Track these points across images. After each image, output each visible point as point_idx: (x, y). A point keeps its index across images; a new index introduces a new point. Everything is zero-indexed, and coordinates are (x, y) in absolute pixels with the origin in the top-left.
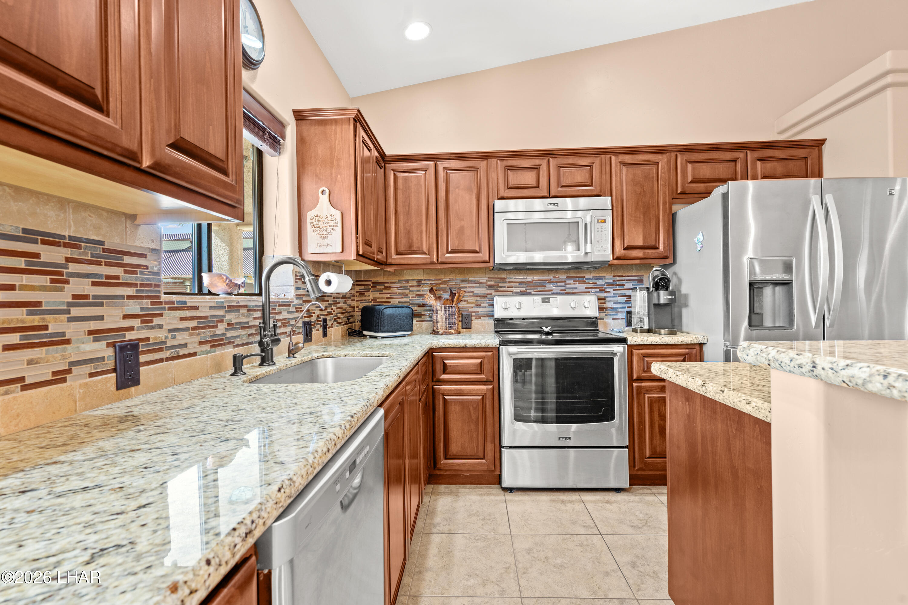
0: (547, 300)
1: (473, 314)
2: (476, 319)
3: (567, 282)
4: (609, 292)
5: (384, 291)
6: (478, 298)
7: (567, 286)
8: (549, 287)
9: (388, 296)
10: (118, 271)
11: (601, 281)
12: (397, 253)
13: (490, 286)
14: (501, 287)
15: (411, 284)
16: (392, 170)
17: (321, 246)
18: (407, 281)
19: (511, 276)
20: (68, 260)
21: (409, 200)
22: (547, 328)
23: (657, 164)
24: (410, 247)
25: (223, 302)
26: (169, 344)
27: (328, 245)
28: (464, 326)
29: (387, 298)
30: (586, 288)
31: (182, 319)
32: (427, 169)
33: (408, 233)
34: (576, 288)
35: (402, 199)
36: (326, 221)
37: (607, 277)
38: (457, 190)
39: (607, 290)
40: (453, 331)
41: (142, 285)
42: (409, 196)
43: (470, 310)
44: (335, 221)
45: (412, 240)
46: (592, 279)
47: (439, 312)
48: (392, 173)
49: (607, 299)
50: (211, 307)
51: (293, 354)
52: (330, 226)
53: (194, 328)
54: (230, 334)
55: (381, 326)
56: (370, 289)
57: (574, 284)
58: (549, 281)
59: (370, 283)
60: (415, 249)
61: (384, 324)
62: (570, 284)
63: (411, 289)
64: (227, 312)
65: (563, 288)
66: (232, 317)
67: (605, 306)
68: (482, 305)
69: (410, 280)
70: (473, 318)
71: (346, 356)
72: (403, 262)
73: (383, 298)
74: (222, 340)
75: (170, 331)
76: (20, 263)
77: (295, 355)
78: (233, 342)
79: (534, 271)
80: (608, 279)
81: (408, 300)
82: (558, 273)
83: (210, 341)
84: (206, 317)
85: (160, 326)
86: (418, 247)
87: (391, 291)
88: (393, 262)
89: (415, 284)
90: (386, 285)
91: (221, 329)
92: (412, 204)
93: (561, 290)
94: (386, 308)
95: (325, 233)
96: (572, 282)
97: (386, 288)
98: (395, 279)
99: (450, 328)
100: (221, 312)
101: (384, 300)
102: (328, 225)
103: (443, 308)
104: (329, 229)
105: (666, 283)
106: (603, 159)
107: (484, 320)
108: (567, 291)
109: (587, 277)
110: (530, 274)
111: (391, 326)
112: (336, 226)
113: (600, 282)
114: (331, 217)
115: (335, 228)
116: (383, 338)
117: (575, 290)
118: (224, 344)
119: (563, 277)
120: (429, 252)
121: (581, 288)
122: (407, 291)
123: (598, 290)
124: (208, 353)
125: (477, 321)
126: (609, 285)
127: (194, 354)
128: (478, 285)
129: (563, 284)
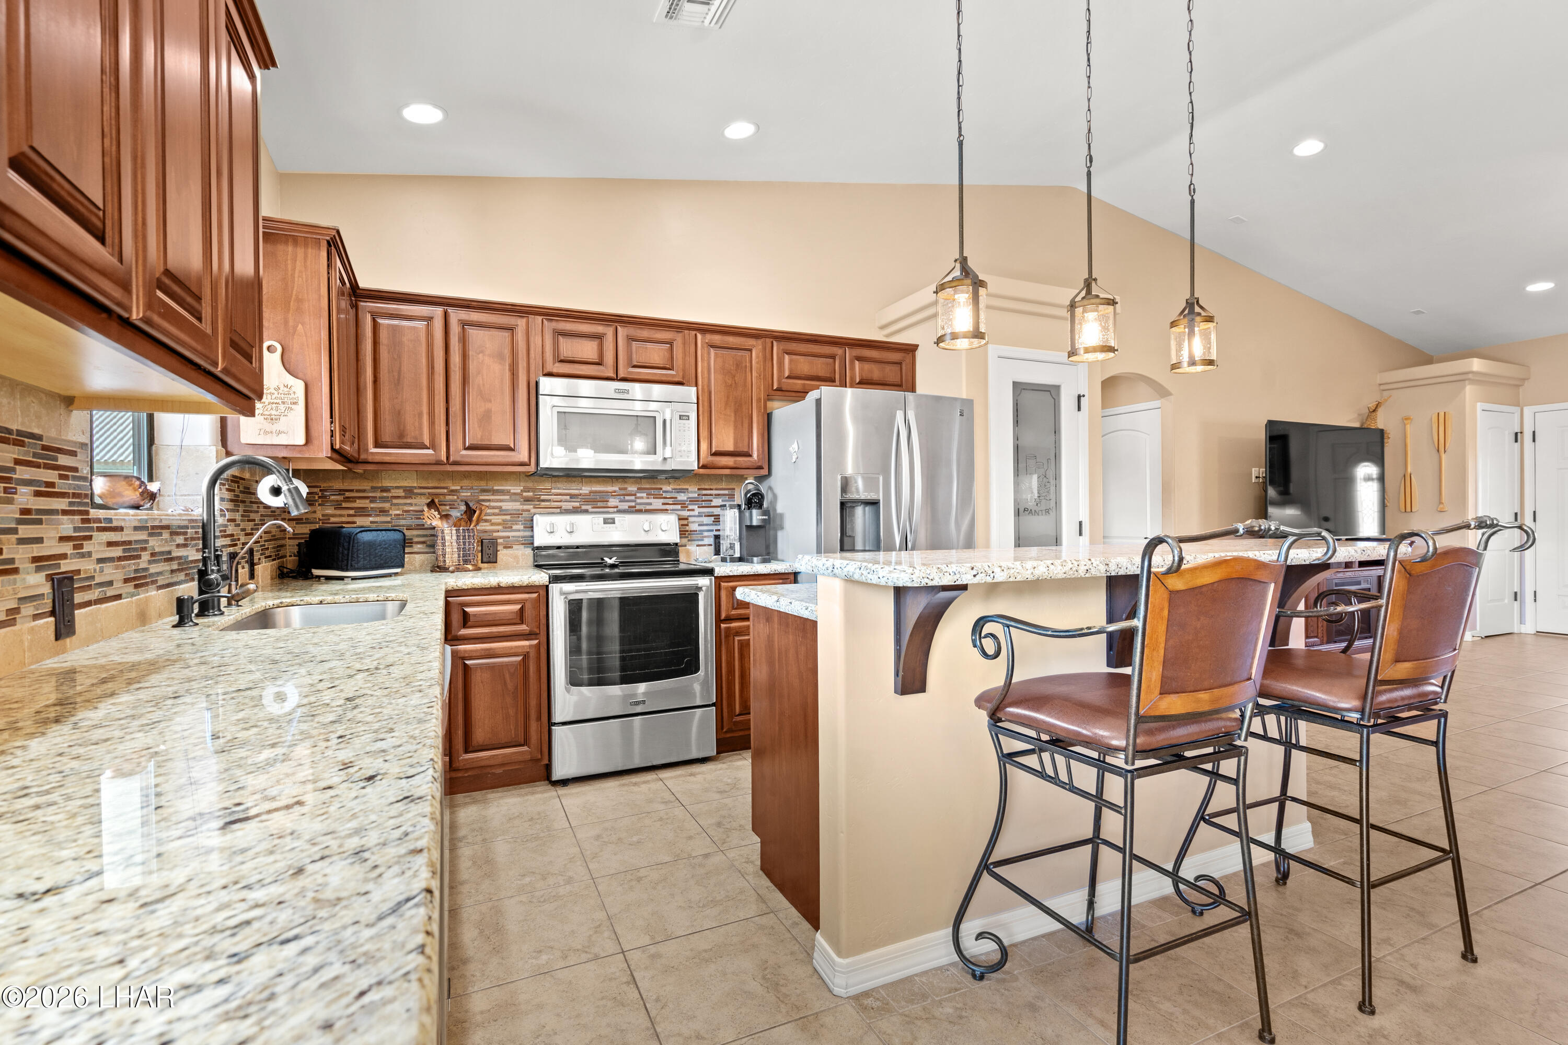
0: (610, 521)
1: (500, 541)
2: (505, 547)
3: (638, 495)
4: (693, 510)
5: (344, 505)
6: (508, 517)
7: (639, 501)
8: (613, 502)
9: (352, 512)
10: (51, 476)
11: (683, 494)
12: (377, 445)
13: (527, 500)
14: (543, 501)
15: (395, 493)
16: (369, 312)
17: (266, 433)
18: (385, 490)
19: (559, 485)
20: (18, 462)
21: (400, 363)
22: (611, 559)
23: (750, 350)
24: (401, 435)
25: (146, 521)
26: (97, 580)
27: (280, 432)
28: (485, 560)
29: (349, 515)
30: (664, 504)
31: (109, 544)
32: (432, 318)
33: (398, 414)
34: (650, 504)
35: (386, 361)
36: (276, 395)
37: (690, 490)
38: (481, 355)
39: (690, 507)
40: (470, 567)
41: (75, 495)
42: (400, 357)
43: (495, 534)
44: (293, 395)
45: (404, 427)
46: (672, 492)
47: (447, 538)
48: (369, 318)
49: (691, 519)
50: (135, 528)
51: (238, 601)
52: (283, 403)
53: (120, 559)
54: (154, 569)
55: (352, 560)
56: (316, 501)
57: (648, 498)
58: (613, 494)
59: (317, 490)
60: (409, 440)
61: (358, 556)
62: (642, 498)
63: (395, 501)
64: (151, 535)
65: (633, 504)
67: (687, 528)
68: (515, 527)
69: (392, 488)
70: (499, 548)
71: (321, 603)
72: (387, 459)
73: (341, 516)
74: (145, 577)
75: (100, 561)
77: (240, 603)
78: (156, 581)
79: (592, 479)
80: (692, 492)
81: (388, 519)
82: (626, 482)
83: (134, 579)
84: (130, 543)
85: (89, 554)
86: (415, 438)
87: (359, 504)
88: (370, 459)
89: (401, 493)
90: (347, 494)
91: (144, 560)
92: (405, 368)
93: (629, 507)
94: (361, 532)
95: (274, 412)
96: (644, 495)
97: (347, 499)
98: (366, 485)
99: (466, 562)
100: (142, 536)
101: (344, 519)
102: (280, 401)
103: (454, 532)
104: (282, 407)
105: (759, 499)
106: (687, 336)
107: (517, 549)
108: (638, 507)
109: (664, 489)
110: (586, 483)
111: (370, 560)
112: (295, 403)
113: (682, 497)
114: (286, 389)
115: (293, 406)
116: (354, 579)
117: (648, 507)
118: (146, 584)
119: (632, 488)
120: (433, 446)
121: (657, 504)
122: (387, 505)
123: (679, 507)
124: (133, 595)
125: (505, 551)
126: (693, 501)
127: (118, 597)
128: (508, 497)
129: (633, 498)
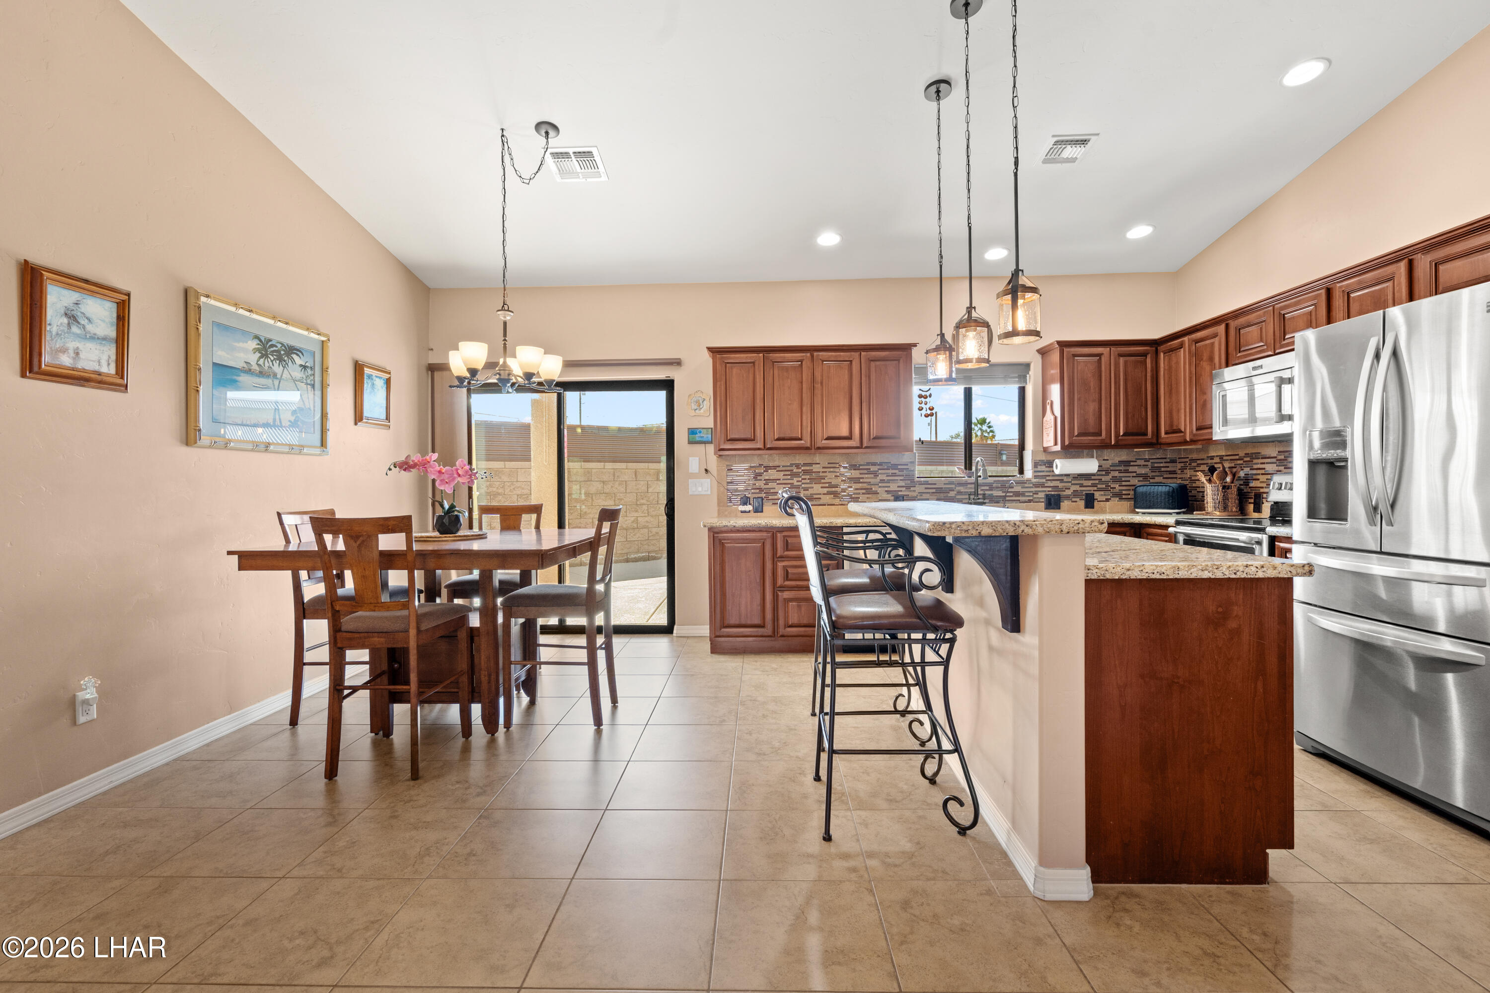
1: (1264, 495)
10: (896, 471)
16: (1162, 352)
20: (879, 469)
21: (1171, 379)
24: (1172, 425)
26: (918, 498)
27: (1049, 441)
31: (926, 488)
33: (1172, 412)
35: (1168, 379)
36: (1049, 424)
38: (1202, 361)
41: (906, 475)
42: (1172, 375)
45: (1173, 419)
50: (944, 484)
53: (933, 493)
59: (1187, 460)
60: (1175, 428)
66: (962, 489)
69: (1214, 456)
70: (1264, 501)
72: (1168, 441)
75: (919, 493)
76: (865, 471)
84: (942, 488)
85: (914, 491)
86: (1177, 426)
88: (1162, 442)
90: (1199, 462)
91: (952, 494)
92: (1174, 382)
95: (1048, 432)
125: (1267, 504)
128: (1270, 460)
